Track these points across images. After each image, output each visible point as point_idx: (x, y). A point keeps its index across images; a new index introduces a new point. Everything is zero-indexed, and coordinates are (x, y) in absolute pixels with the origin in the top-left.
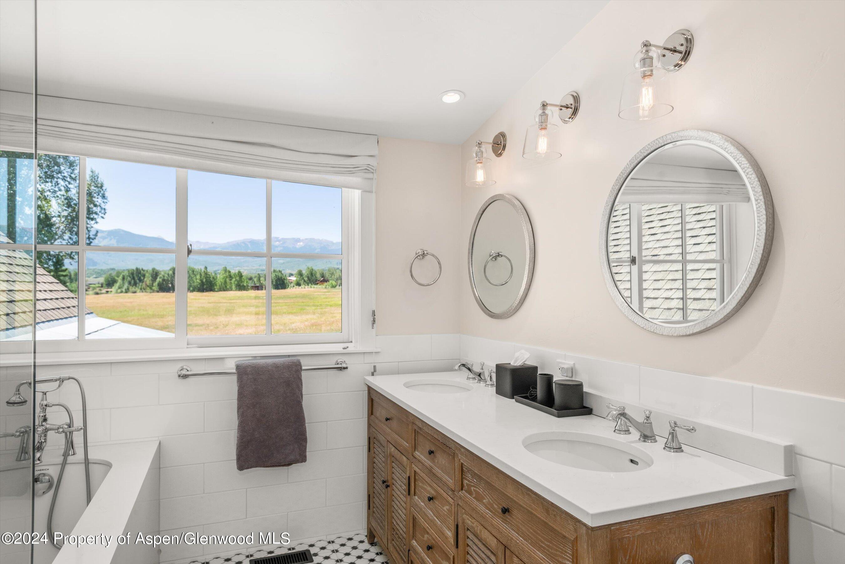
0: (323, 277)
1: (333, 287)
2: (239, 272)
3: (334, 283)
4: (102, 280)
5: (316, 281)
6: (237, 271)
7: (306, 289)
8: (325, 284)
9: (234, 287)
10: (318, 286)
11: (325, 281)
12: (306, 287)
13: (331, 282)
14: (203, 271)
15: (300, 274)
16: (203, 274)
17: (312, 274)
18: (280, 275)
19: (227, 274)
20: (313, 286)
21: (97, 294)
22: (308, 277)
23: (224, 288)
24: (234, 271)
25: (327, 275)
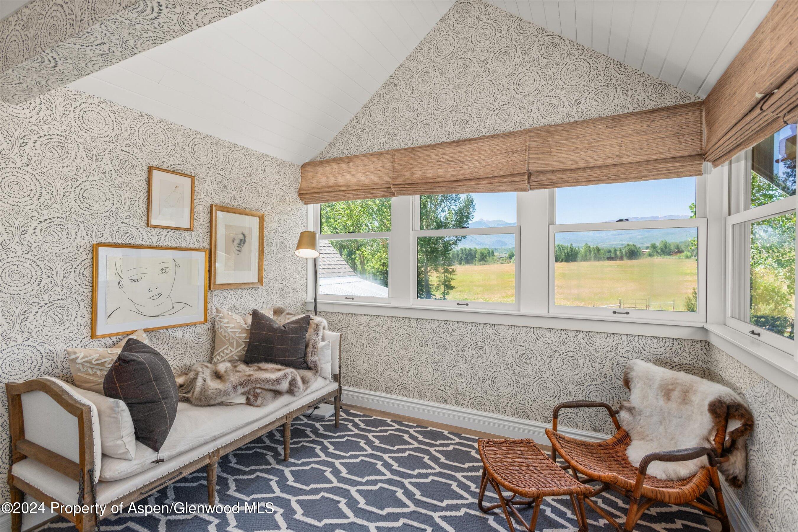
0: (678, 249)
1: (687, 257)
2: (597, 247)
3: (689, 254)
4: (507, 255)
5: (670, 252)
6: (595, 246)
7: (658, 260)
8: (679, 255)
9: (592, 258)
10: (671, 257)
11: (680, 252)
12: (659, 258)
13: (685, 253)
14: (569, 247)
15: (654, 247)
16: (569, 249)
17: (666, 247)
18: (633, 248)
19: (588, 248)
20: (666, 257)
21: (502, 263)
22: (662, 249)
23: (585, 259)
24: (593, 246)
25: (682, 247)
